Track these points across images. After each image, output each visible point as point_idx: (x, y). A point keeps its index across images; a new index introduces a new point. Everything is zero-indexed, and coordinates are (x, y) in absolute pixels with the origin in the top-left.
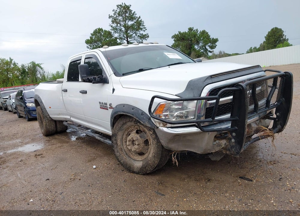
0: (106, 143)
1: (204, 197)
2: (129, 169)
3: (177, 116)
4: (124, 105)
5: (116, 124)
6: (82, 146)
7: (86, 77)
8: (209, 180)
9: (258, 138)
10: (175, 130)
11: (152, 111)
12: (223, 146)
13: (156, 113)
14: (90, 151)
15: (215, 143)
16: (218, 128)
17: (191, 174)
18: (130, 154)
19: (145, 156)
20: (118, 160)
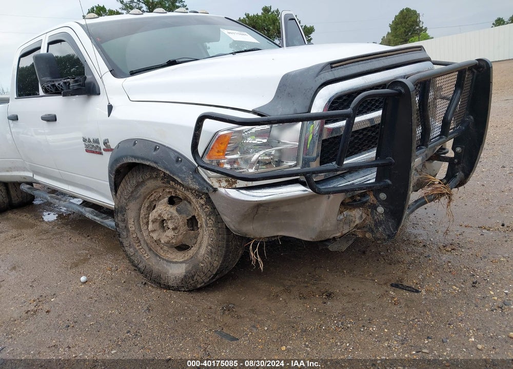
0: (106, 226)
1: (326, 337)
2: (158, 281)
3: (259, 162)
4: (134, 142)
5: (122, 184)
6: (62, 233)
7: (50, 81)
8: (329, 295)
9: (424, 200)
10: (255, 194)
11: (201, 153)
12: (358, 222)
13: (210, 157)
14: (78, 243)
15: (342, 217)
16: (347, 185)
17: (290, 282)
18: (159, 248)
19: (191, 252)
20: (132, 262)
